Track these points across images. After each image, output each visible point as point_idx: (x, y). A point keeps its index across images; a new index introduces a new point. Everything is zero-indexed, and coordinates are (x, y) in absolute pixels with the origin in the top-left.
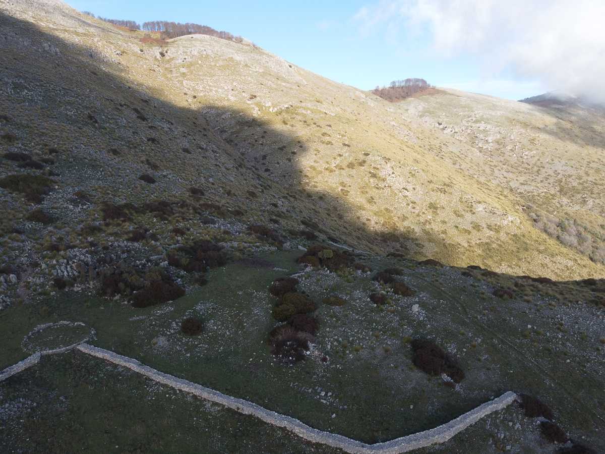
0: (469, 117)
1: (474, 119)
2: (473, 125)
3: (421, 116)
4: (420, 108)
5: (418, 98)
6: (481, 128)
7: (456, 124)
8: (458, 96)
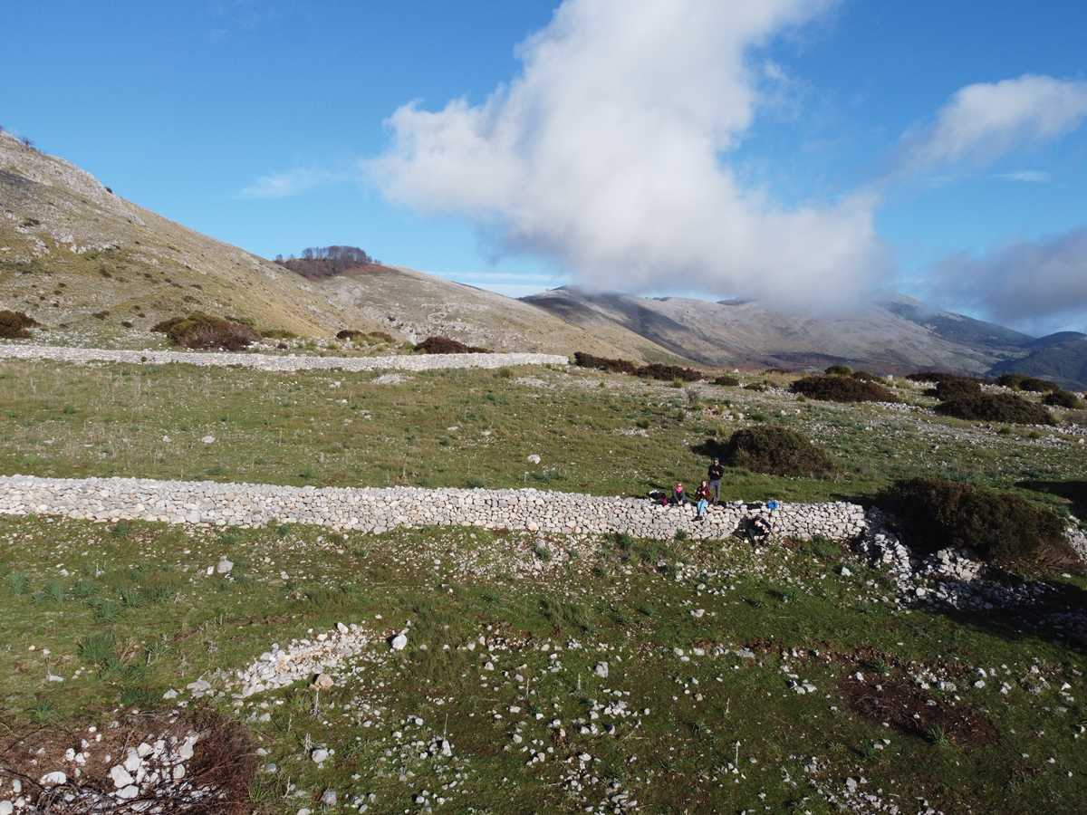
0: (437, 311)
1: (446, 314)
2: (445, 323)
3: (360, 306)
4: (358, 293)
5: (352, 277)
6: (458, 329)
7: (418, 320)
8: (418, 279)
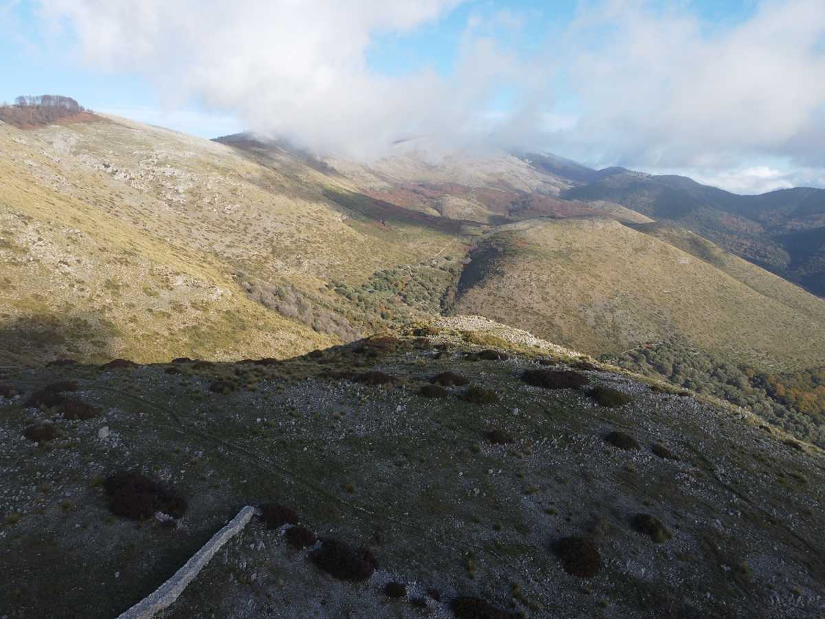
0: (148, 158)
1: (156, 161)
2: (156, 169)
3: (75, 154)
5: (67, 126)
6: (168, 174)
7: (132, 167)
8: (128, 127)
